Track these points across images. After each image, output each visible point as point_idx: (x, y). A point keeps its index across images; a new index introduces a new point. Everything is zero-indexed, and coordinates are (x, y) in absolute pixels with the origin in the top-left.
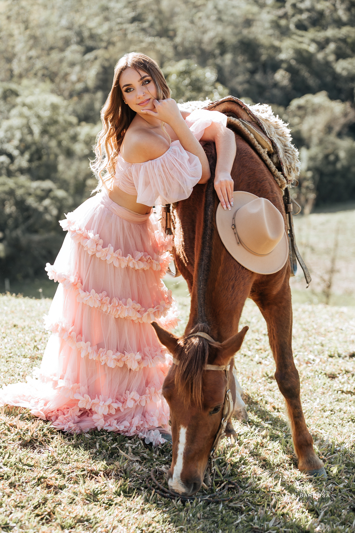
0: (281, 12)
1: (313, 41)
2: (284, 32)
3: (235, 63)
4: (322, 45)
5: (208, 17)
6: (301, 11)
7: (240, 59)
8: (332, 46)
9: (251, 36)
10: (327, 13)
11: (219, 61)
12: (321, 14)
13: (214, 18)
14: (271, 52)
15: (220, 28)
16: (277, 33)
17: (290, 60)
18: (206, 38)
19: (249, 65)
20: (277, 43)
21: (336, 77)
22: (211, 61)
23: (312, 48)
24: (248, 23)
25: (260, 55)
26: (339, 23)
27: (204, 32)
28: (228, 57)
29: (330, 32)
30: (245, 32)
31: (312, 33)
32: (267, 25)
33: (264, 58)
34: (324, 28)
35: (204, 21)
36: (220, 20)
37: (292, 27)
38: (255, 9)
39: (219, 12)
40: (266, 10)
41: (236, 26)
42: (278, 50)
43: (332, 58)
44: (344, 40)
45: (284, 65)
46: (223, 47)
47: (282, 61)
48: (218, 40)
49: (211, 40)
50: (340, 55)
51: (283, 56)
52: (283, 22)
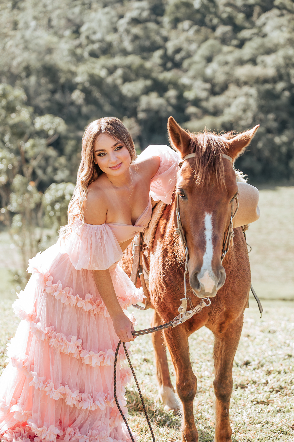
0: (77, 42)
1: (103, 67)
2: (79, 59)
3: (39, 84)
4: (111, 71)
5: (17, 46)
6: (93, 42)
7: (43, 80)
8: (119, 72)
9: (52, 62)
10: (115, 44)
11: (25, 82)
12: (110, 45)
13: (22, 46)
14: (69, 75)
15: (26, 55)
16: (74, 59)
17: (84, 83)
18: (15, 63)
19: (50, 86)
20: (73, 68)
21: (122, 97)
22: (18, 82)
23: (103, 73)
24: (50, 51)
25: (59, 78)
26: (125, 53)
27: (13, 59)
28: (33, 79)
29: (118, 60)
30: (47, 58)
31: (103, 61)
32: (66, 53)
33: (62, 80)
34: (113, 56)
35: (14, 49)
36: (26, 48)
37: (86, 55)
38: (55, 39)
39: (26, 42)
40: (63, 40)
41: (40, 53)
42: (74, 74)
43: (119, 81)
44: (129, 67)
45: (80, 87)
46: (28, 71)
47: (77, 84)
48: (24, 65)
49: (19, 64)
50: (126, 79)
51: (79, 79)
52: (79, 51)
